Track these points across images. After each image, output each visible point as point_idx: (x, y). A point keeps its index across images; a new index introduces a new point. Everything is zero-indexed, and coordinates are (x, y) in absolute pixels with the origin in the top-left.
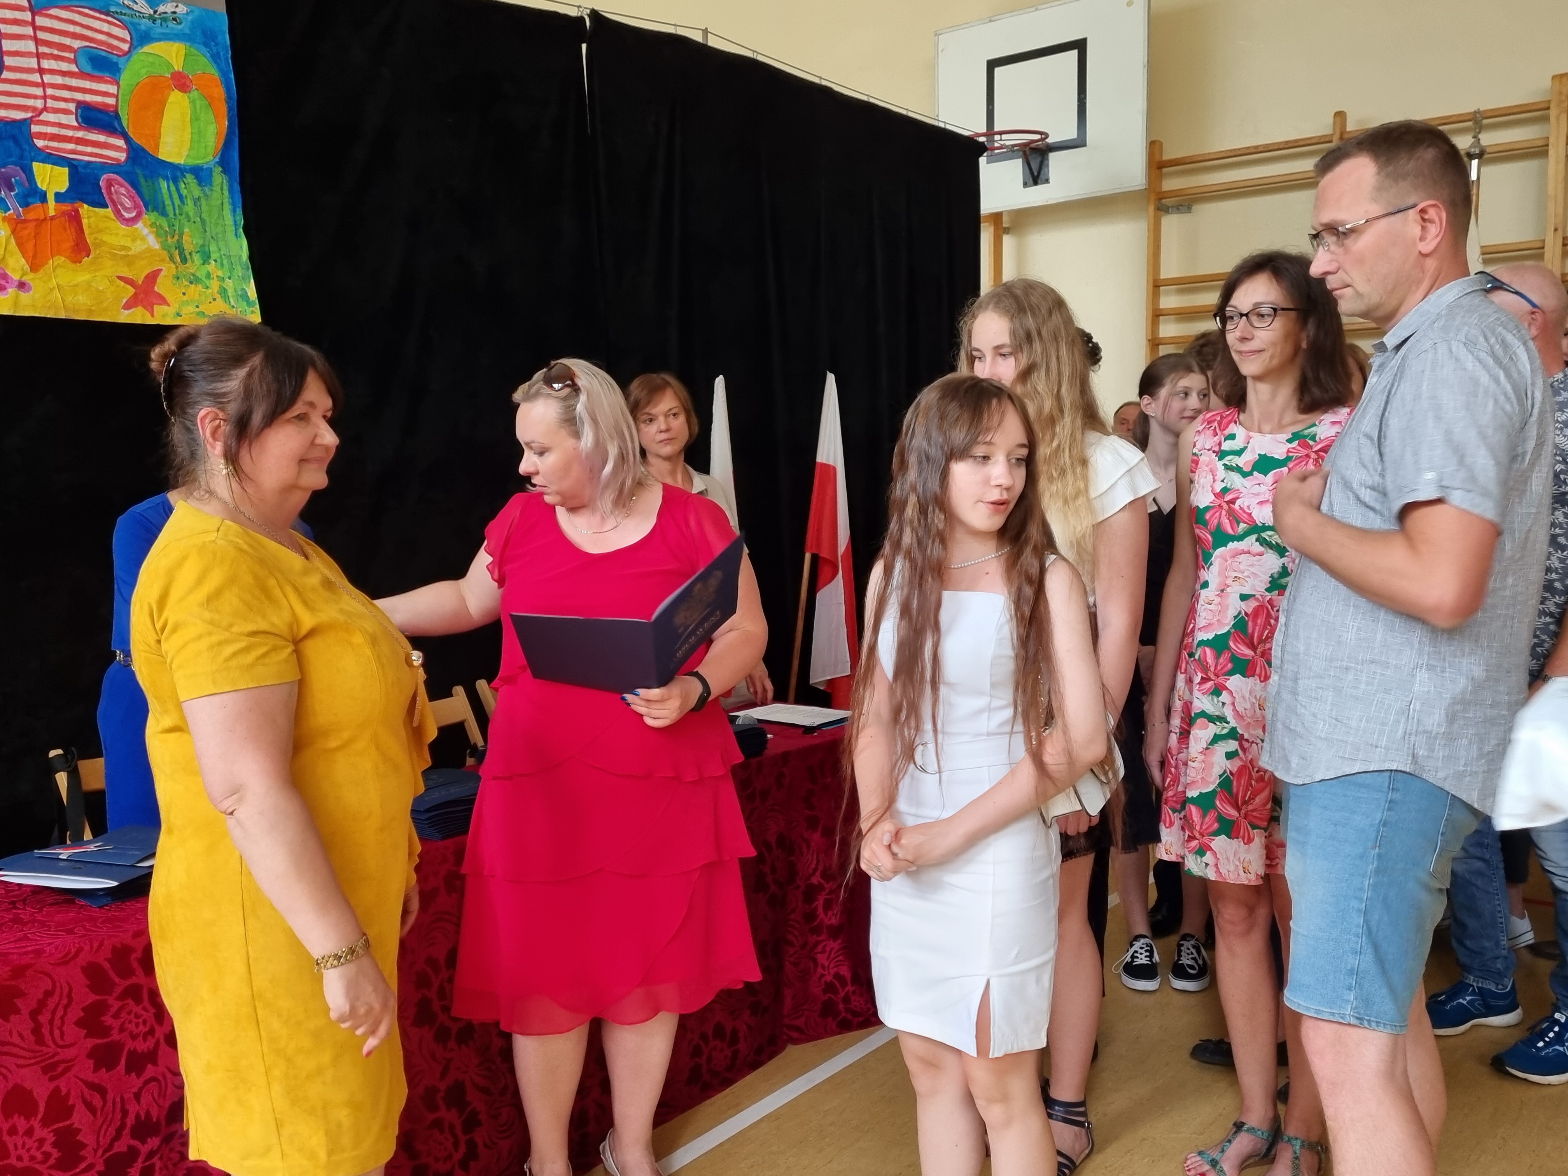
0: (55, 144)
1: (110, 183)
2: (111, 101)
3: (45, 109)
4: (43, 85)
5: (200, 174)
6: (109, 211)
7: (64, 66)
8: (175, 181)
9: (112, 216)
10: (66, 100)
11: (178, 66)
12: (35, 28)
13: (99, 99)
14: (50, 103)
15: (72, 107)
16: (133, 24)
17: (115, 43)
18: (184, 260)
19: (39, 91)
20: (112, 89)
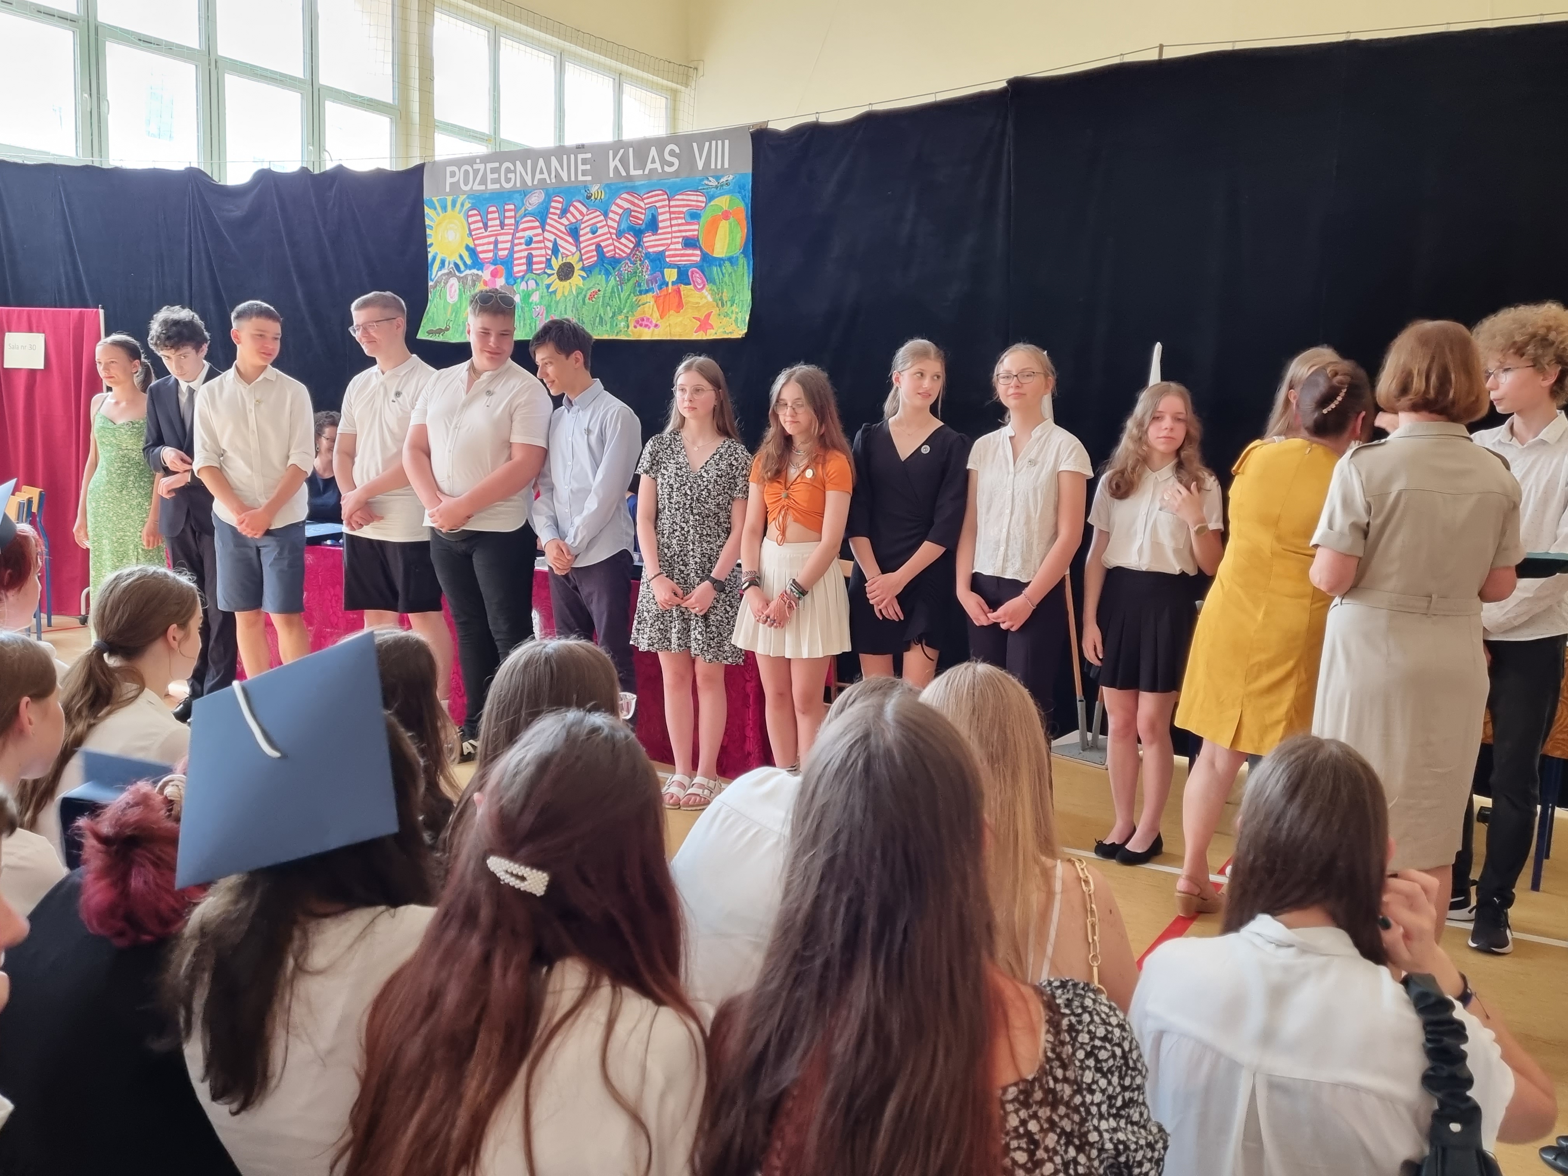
0: (673, 259)
1: (692, 273)
2: (696, 233)
3: (672, 243)
4: (671, 232)
5: (732, 260)
6: (691, 287)
7: (680, 221)
8: (720, 266)
9: (693, 288)
10: (678, 237)
11: (725, 208)
12: (670, 207)
13: (691, 233)
14: (674, 240)
15: (680, 240)
16: (707, 193)
17: (700, 204)
18: (723, 305)
19: (669, 236)
20: (696, 227)
